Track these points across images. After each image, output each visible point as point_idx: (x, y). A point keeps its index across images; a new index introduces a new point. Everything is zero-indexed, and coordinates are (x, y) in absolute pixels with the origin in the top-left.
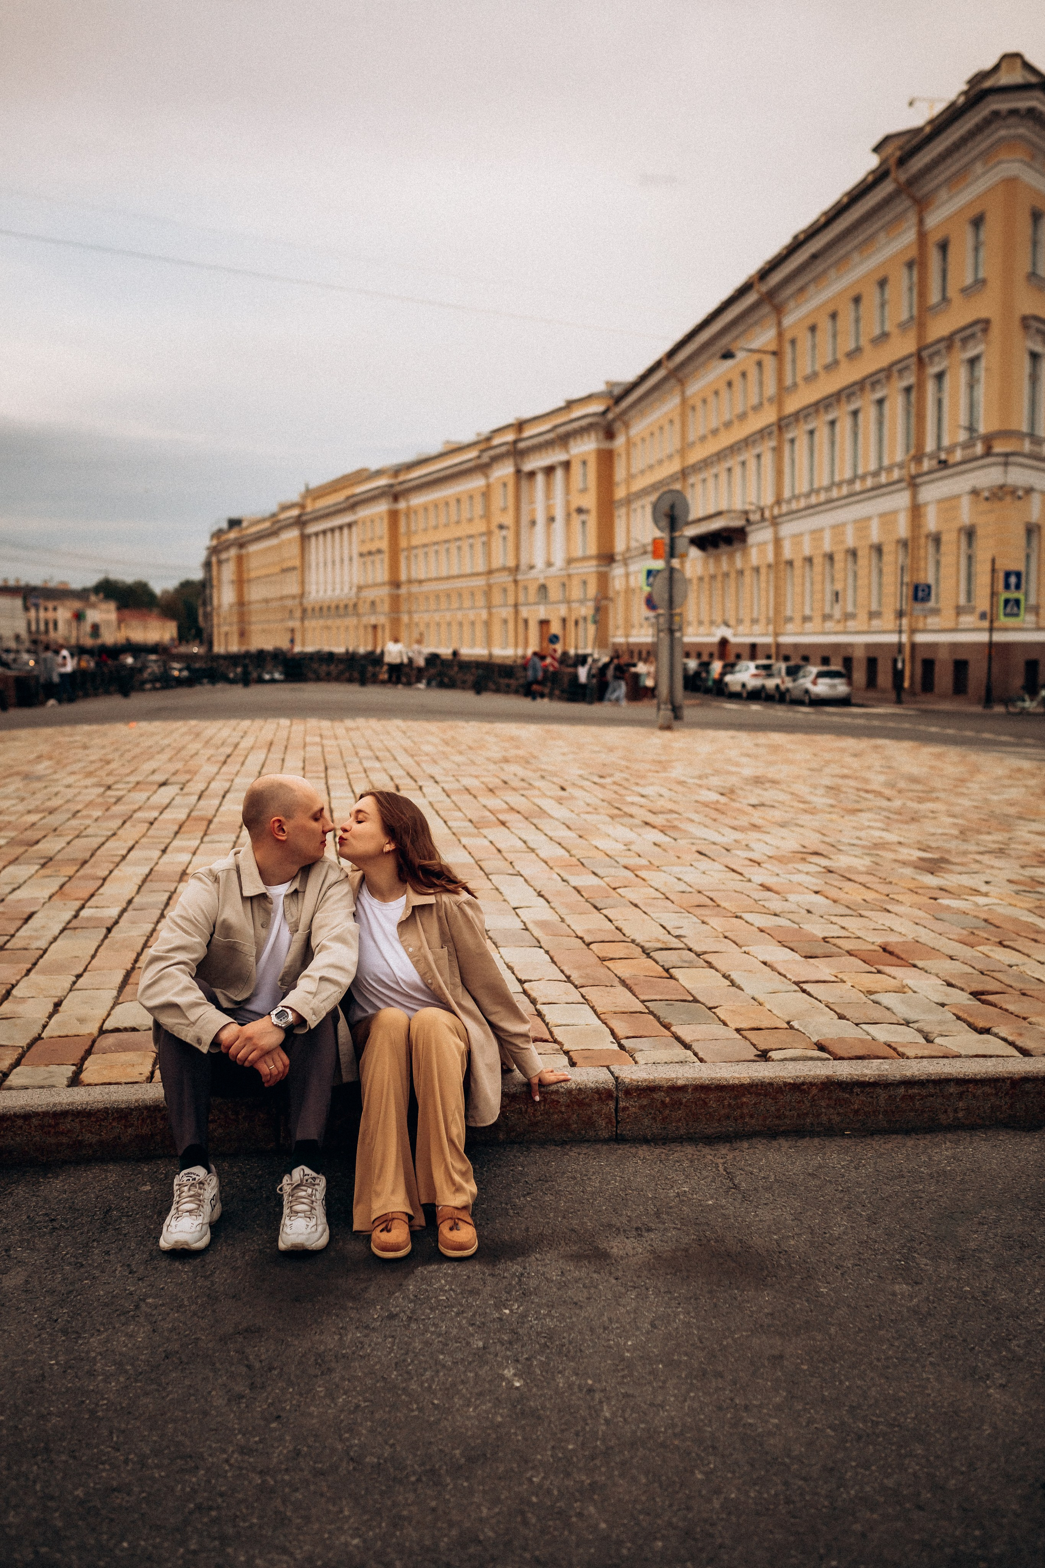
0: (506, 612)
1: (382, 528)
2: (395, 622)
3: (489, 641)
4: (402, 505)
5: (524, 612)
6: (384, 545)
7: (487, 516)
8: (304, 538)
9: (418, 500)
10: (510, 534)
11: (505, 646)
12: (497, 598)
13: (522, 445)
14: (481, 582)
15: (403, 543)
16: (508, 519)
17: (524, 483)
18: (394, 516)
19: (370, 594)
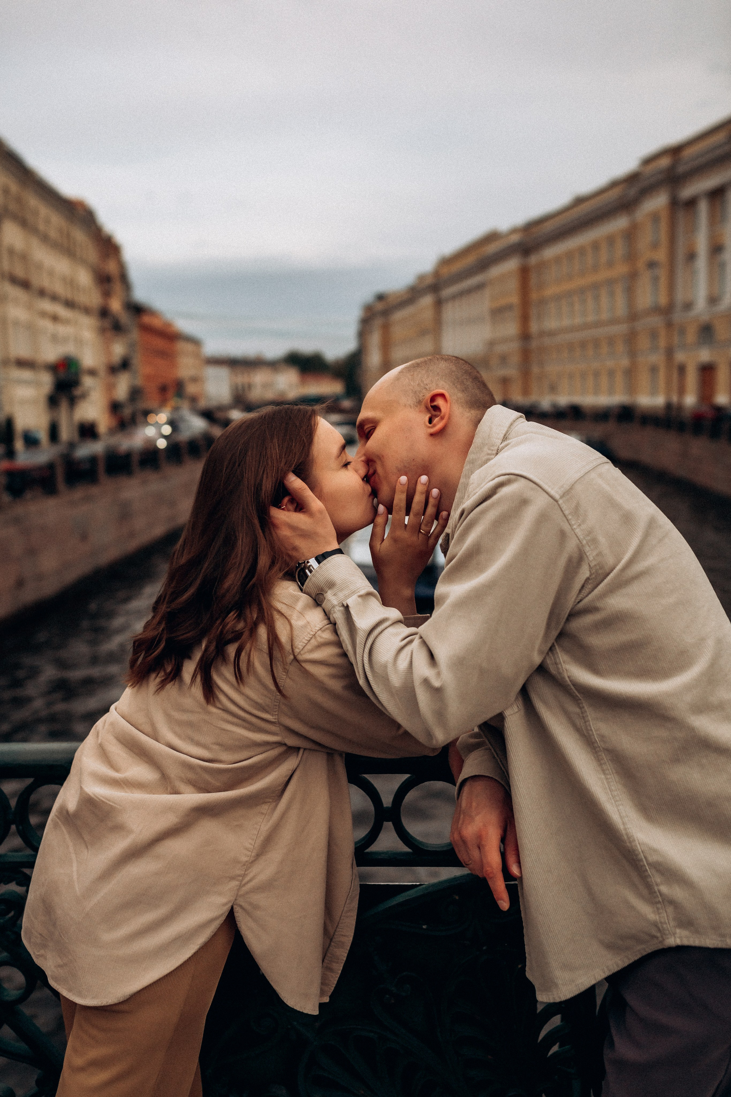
0: (657, 358)
1: (513, 285)
2: (526, 373)
3: (631, 388)
4: (533, 260)
5: (680, 357)
6: (514, 299)
7: (631, 257)
8: (439, 304)
9: (550, 253)
10: (662, 273)
11: (654, 392)
12: (644, 342)
13: (681, 169)
14: (622, 329)
15: (534, 296)
16: (661, 255)
17: (681, 215)
18: (524, 272)
19: (500, 349)
